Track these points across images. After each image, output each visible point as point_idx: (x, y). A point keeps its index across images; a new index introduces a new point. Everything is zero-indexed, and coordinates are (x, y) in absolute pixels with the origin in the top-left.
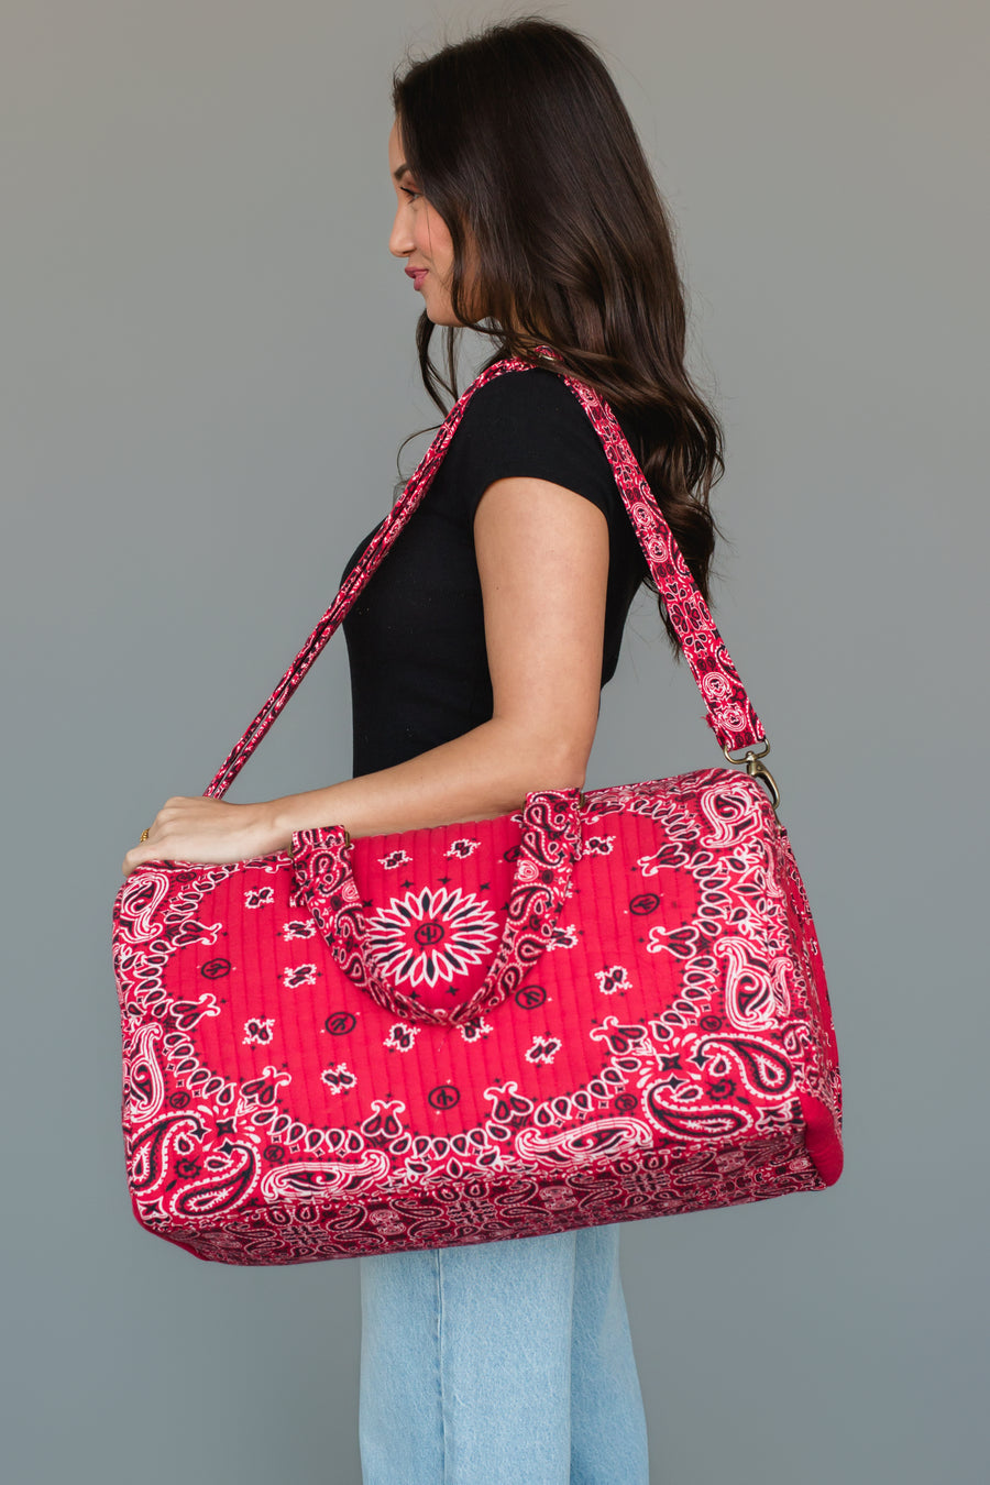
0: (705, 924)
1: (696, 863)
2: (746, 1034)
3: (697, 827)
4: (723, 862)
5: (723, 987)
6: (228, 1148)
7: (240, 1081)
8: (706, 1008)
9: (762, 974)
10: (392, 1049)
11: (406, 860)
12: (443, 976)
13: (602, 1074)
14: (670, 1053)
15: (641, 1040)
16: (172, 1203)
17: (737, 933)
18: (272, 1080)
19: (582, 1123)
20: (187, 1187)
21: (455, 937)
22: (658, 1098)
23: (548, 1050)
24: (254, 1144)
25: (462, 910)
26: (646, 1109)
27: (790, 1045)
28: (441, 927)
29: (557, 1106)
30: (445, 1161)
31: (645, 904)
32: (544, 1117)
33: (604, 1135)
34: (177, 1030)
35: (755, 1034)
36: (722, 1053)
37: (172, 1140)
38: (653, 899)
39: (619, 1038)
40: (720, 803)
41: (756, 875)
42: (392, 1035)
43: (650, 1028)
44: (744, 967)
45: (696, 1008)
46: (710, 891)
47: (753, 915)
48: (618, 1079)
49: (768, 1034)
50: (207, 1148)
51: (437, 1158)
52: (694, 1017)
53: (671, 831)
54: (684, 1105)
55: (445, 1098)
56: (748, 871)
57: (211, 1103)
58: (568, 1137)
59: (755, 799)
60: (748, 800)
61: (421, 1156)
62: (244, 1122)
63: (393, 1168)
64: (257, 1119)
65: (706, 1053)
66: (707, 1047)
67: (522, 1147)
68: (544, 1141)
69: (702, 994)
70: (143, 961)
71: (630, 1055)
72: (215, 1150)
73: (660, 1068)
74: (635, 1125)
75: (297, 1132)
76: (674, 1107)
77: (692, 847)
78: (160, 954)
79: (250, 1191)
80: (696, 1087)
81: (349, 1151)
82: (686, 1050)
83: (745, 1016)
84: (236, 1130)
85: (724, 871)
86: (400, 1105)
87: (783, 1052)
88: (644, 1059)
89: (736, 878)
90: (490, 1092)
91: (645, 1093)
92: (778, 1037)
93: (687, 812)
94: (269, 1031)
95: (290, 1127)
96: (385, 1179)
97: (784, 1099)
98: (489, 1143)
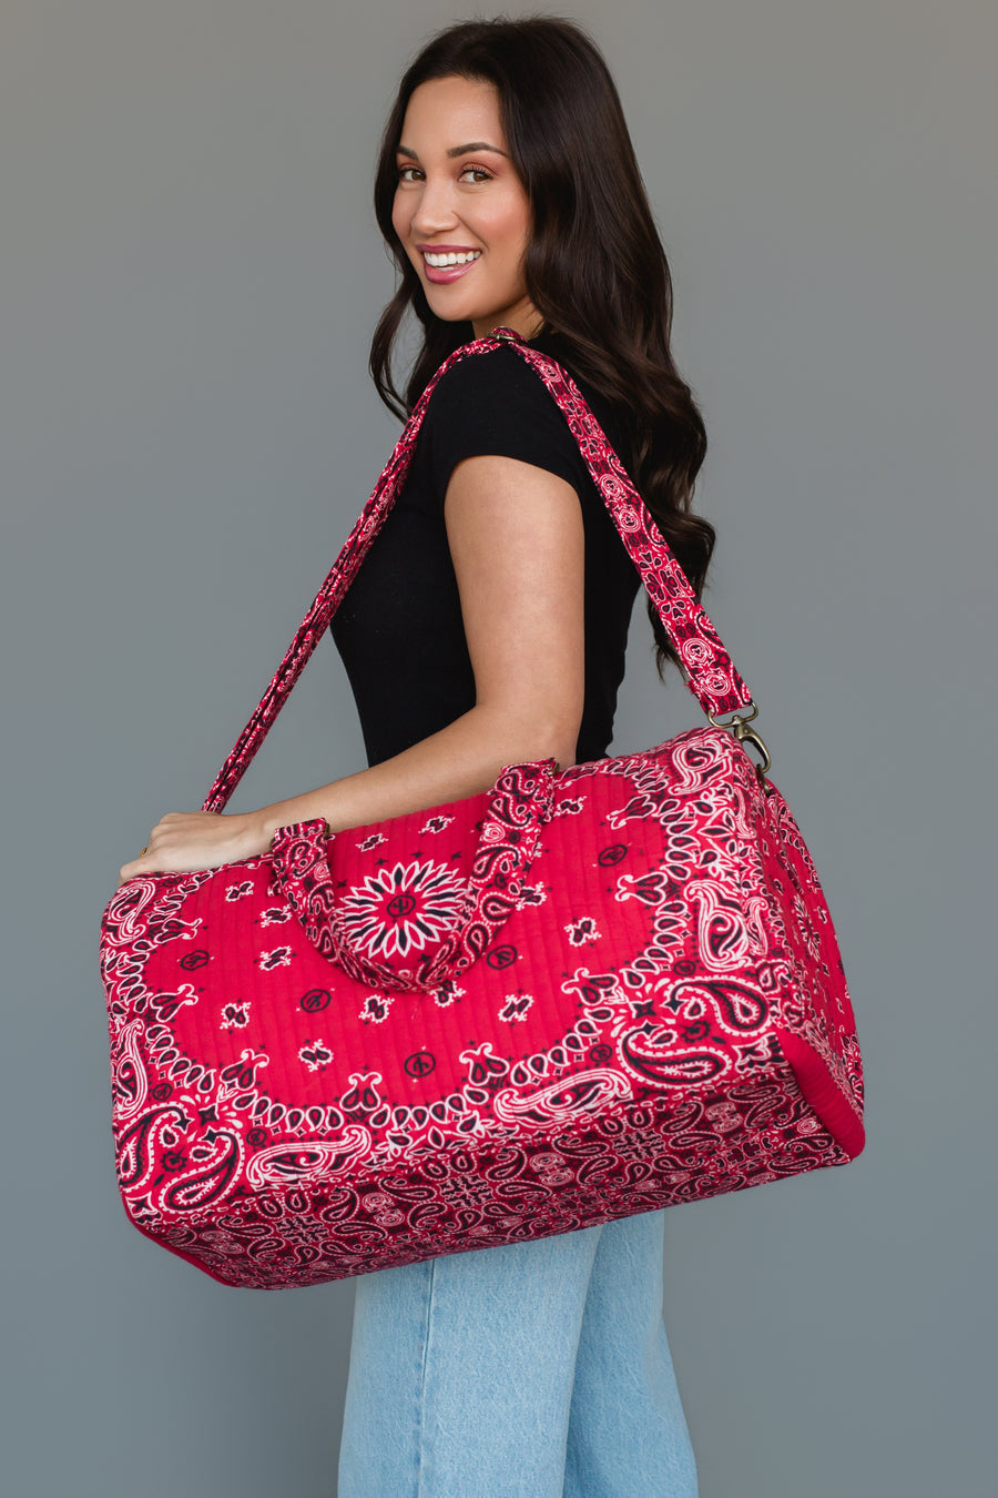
0: (673, 869)
1: (663, 810)
3: (667, 778)
4: (689, 806)
5: (695, 931)
6: (211, 1137)
7: (220, 1068)
8: (679, 953)
9: (735, 914)
10: (368, 1021)
11: (383, 840)
12: (415, 945)
13: (576, 1026)
14: (643, 1000)
15: (613, 988)
16: (161, 1198)
17: (708, 877)
18: (251, 1063)
19: (559, 1079)
20: (175, 1180)
21: (426, 907)
22: (632, 1046)
23: (520, 1008)
24: (236, 1130)
25: (434, 879)
26: (621, 1058)
27: (766, 982)
28: (413, 898)
29: (532, 1064)
30: (425, 1131)
31: (613, 857)
32: (521, 1076)
33: (582, 1090)
34: (157, 1022)
35: (729, 974)
36: (697, 996)
37: (157, 1133)
38: (620, 849)
39: (590, 989)
40: (691, 755)
41: (724, 817)
42: (367, 1008)
43: (621, 976)
44: (715, 909)
45: (669, 954)
46: (677, 836)
48: (591, 1031)
49: (742, 973)
51: (418, 1128)
52: (667, 962)
53: (640, 785)
54: (659, 1050)
55: (421, 1065)
56: (715, 814)
57: (192, 1092)
58: (546, 1095)
59: (725, 747)
61: (402, 1127)
62: (226, 1108)
63: (375, 1143)
64: (238, 1104)
65: (680, 997)
66: (681, 991)
67: (501, 1110)
68: (522, 1101)
69: (675, 939)
71: (602, 1005)
72: (199, 1140)
73: (634, 1016)
74: (612, 1076)
75: (277, 1113)
76: (649, 1054)
77: (660, 797)
78: (143, 952)
79: (236, 1178)
81: (330, 1128)
82: (659, 995)
83: (718, 957)
84: (218, 1117)
85: (691, 815)
86: (376, 1076)
87: (758, 988)
88: (616, 1007)
89: (703, 821)
90: (466, 1056)
91: (620, 1042)
92: (752, 974)
93: (658, 766)
94: (245, 1014)
95: (270, 1108)
96: (368, 1155)
97: (760, 1035)
98: (468, 1108)
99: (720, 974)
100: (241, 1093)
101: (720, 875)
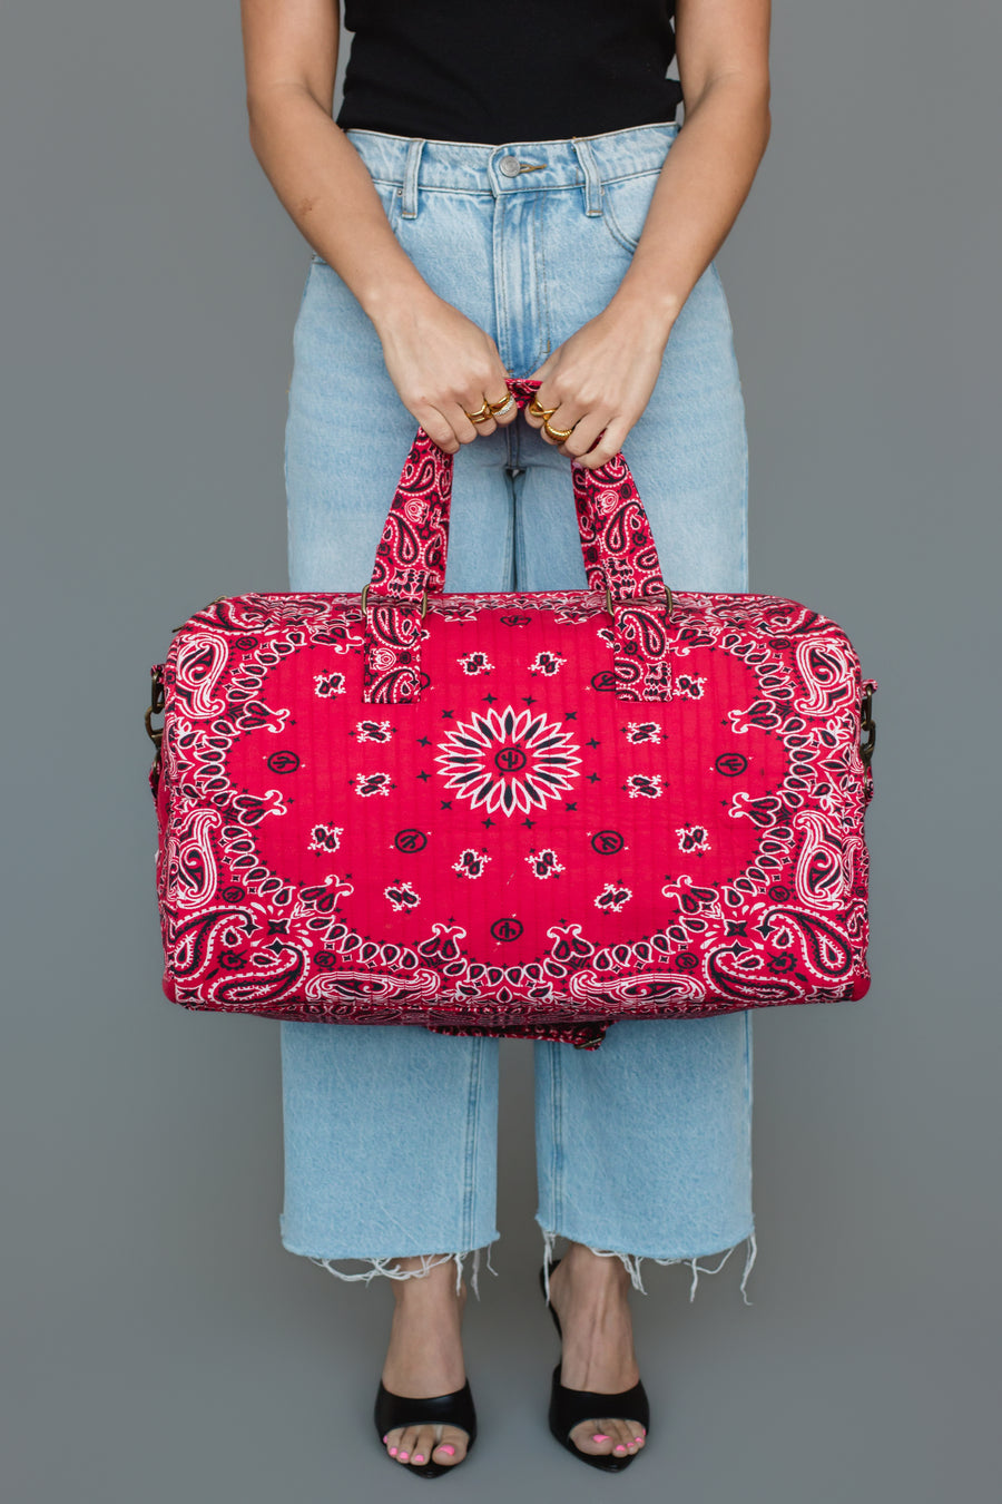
0: (789, 796)
1: (788, 729)
3: (792, 685)
4: (814, 732)
5: (795, 860)
6: (277, 947)
7: (300, 886)
8: (777, 878)
9: (836, 852)
10: (461, 874)
11: (488, 667)
12: (520, 806)
13: (668, 930)
14: (737, 920)
15: (712, 903)
16: (211, 991)
17: (818, 808)
18: (333, 889)
19: (640, 972)
20: (229, 978)
21: (536, 768)
22: (719, 962)
23: (617, 899)
24: (305, 948)
25: (547, 739)
26: (705, 970)
27: (852, 927)
28: (522, 753)
29: (617, 953)
30: (496, 989)
31: (731, 764)
32: (603, 962)
33: (658, 988)
34: (238, 824)
35: (822, 913)
36: (788, 925)
37: (220, 932)
38: (740, 760)
39: (691, 899)
40: (815, 660)
41: (845, 752)
42: (462, 861)
43: (722, 892)
44: (820, 843)
45: (767, 876)
46: (799, 763)
47: (835, 791)
48: (683, 938)
49: (832, 915)
50: (255, 944)
51: (489, 985)
52: (764, 884)
53: (764, 682)
54: (743, 972)
55: (507, 931)
56: (838, 747)
57: (265, 901)
58: (623, 984)
59: (850, 665)
60: (843, 663)
61: (473, 981)
62: (299, 925)
63: (443, 987)
64: (311, 924)
65: (772, 923)
66: (773, 918)
67: (576, 987)
68: (599, 985)
69: (775, 864)
70: (204, 742)
71: (698, 916)
72: (264, 947)
73: (726, 933)
74: (691, 983)
75: (352, 942)
76: (733, 973)
77: (785, 709)
78: (223, 736)
79: (294, 990)
80: (758, 957)
81: (402, 967)
82: (753, 918)
83: (813, 891)
84: (288, 932)
85: (815, 744)
86: (461, 932)
87: (846, 934)
88: (711, 922)
89: (825, 752)
90: (553, 931)
91: (707, 956)
92: (841, 918)
93: (781, 664)
94: (336, 839)
95: (345, 936)
96: (433, 996)
97: (841, 982)
98: (544, 979)
99: (812, 910)
100: (317, 914)
101: (830, 808)
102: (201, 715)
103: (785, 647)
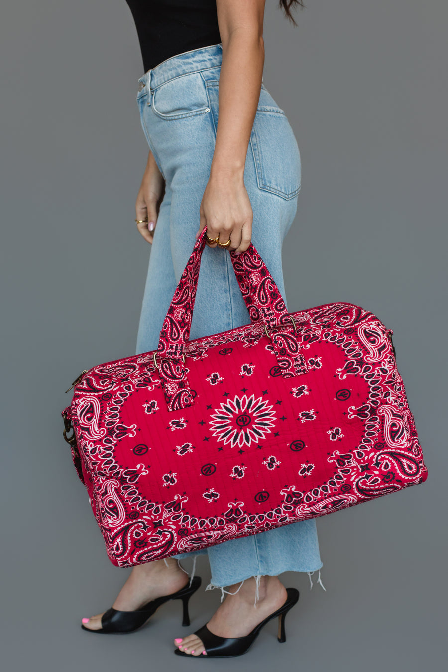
0: (373, 402)
1: (365, 371)
2: (396, 450)
3: (361, 350)
4: (377, 370)
5: (383, 429)
6: (160, 533)
7: (163, 503)
8: (376, 439)
9: (400, 421)
11: (221, 379)
12: (253, 440)
13: (334, 477)
14: (364, 464)
15: (351, 460)
16: (134, 559)
17: (387, 403)
18: (179, 501)
19: (326, 498)
20: (141, 551)
21: (256, 421)
22: (360, 485)
23: (308, 470)
24: (173, 529)
25: (257, 406)
26: (355, 490)
27: (415, 452)
28: (248, 416)
29: (314, 493)
30: (263, 523)
31: (344, 395)
32: (308, 498)
33: (336, 503)
34: (128, 483)
35: (401, 450)
36: (386, 459)
37: (132, 533)
38: (346, 392)
39: (341, 461)
40: (367, 334)
41: (393, 375)
42: (234, 472)
43: (354, 454)
44: (392, 419)
45: (372, 440)
46: (373, 386)
47: (392, 393)
48: (341, 478)
49: (405, 449)
50: (149, 534)
51: (260, 522)
52: (372, 444)
53: (348, 352)
54: (372, 486)
55: (262, 497)
56: (389, 373)
57: (149, 514)
58: (320, 506)
59: (384, 332)
60: (380, 332)
61: (252, 523)
62: (167, 520)
63: (239, 529)
64: (173, 519)
65: (380, 460)
66: (379, 458)
67: (299, 513)
68: (309, 509)
69: (374, 433)
70: (101, 450)
71: (346, 467)
72: (154, 534)
73: (360, 471)
74: (350, 497)
75: (193, 521)
76: (368, 488)
77: (361, 363)
78: (109, 445)
79: (172, 548)
80: (377, 477)
81: (218, 526)
82: (371, 461)
83: (394, 441)
84: (163, 525)
85: (379, 375)
86: (242, 503)
87: (413, 456)
88: (353, 468)
89: (384, 377)
90: (283, 492)
91: (355, 483)
92: (409, 449)
93: (353, 341)
94: (175, 478)
95: (190, 520)
96: (236, 533)
97: (417, 478)
98: (283, 513)
100: (174, 514)
101: (392, 402)
102: (96, 437)
103: (352, 332)
